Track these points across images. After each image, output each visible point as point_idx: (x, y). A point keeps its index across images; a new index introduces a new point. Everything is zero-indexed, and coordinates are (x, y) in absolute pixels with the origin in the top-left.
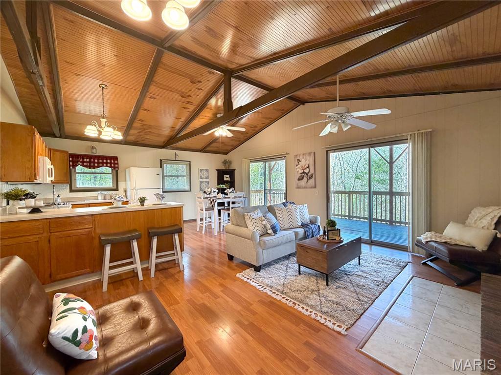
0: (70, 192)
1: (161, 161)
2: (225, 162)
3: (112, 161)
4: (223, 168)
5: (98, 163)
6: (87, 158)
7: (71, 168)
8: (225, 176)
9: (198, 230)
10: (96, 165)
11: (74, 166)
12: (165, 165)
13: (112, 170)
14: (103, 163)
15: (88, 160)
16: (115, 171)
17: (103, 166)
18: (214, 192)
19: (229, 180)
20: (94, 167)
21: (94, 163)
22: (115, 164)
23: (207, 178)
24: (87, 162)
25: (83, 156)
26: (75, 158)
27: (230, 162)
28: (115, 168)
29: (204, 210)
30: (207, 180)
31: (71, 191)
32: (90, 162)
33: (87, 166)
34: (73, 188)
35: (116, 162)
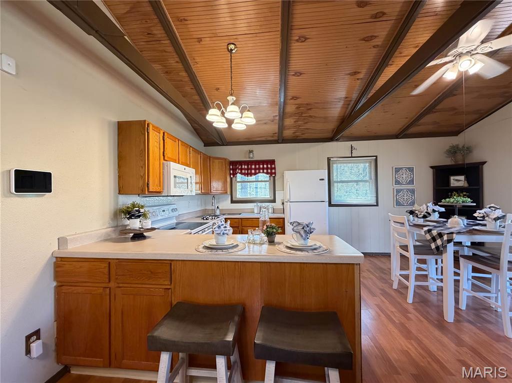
0: (231, 203)
1: (329, 159)
2: (453, 151)
3: (269, 166)
4: (448, 161)
5: (255, 169)
6: (245, 165)
7: (232, 176)
8: (452, 178)
9: (395, 286)
10: (253, 171)
11: (234, 174)
12: (335, 166)
13: (270, 177)
14: (259, 169)
15: (246, 167)
16: (272, 178)
17: (259, 172)
18: (434, 211)
19: (466, 185)
20: (251, 174)
21: (251, 169)
22: (271, 169)
23: (411, 182)
24: (245, 169)
25: (241, 163)
26: (235, 165)
27: (468, 150)
28: (271, 174)
29: (411, 249)
30: (410, 187)
31: (233, 202)
32: (248, 169)
33: (244, 174)
34: (234, 199)
35: (273, 166)
